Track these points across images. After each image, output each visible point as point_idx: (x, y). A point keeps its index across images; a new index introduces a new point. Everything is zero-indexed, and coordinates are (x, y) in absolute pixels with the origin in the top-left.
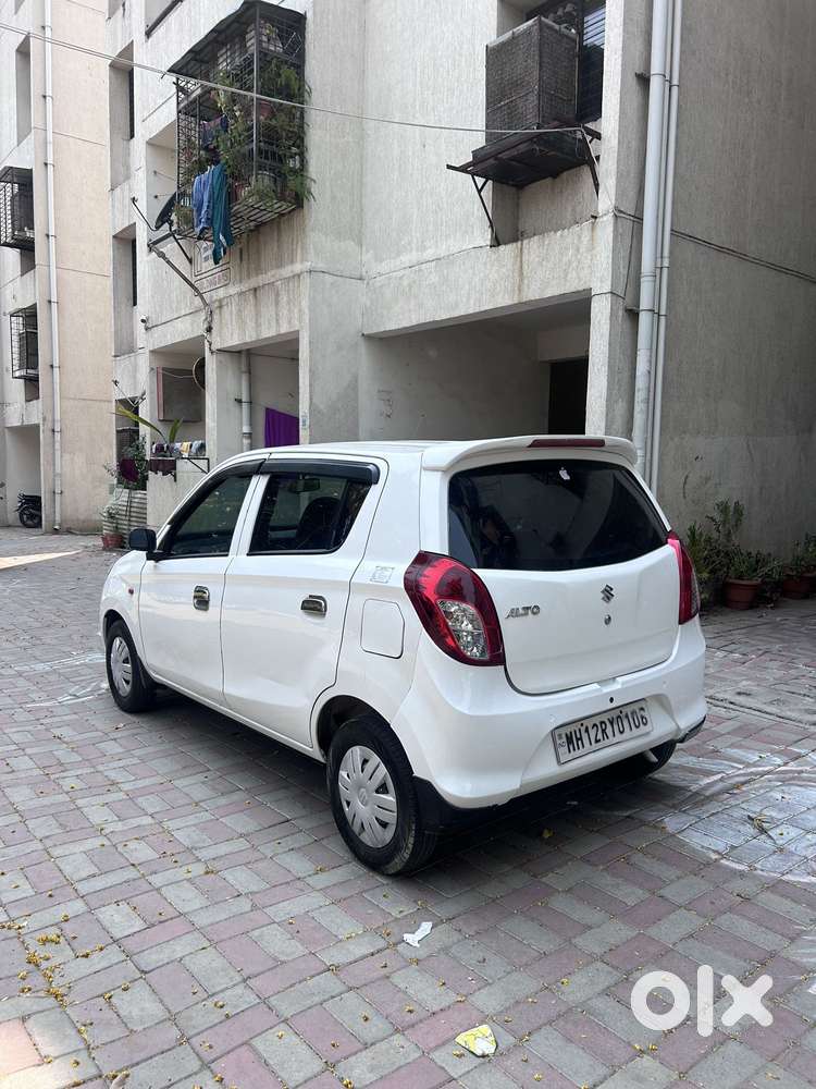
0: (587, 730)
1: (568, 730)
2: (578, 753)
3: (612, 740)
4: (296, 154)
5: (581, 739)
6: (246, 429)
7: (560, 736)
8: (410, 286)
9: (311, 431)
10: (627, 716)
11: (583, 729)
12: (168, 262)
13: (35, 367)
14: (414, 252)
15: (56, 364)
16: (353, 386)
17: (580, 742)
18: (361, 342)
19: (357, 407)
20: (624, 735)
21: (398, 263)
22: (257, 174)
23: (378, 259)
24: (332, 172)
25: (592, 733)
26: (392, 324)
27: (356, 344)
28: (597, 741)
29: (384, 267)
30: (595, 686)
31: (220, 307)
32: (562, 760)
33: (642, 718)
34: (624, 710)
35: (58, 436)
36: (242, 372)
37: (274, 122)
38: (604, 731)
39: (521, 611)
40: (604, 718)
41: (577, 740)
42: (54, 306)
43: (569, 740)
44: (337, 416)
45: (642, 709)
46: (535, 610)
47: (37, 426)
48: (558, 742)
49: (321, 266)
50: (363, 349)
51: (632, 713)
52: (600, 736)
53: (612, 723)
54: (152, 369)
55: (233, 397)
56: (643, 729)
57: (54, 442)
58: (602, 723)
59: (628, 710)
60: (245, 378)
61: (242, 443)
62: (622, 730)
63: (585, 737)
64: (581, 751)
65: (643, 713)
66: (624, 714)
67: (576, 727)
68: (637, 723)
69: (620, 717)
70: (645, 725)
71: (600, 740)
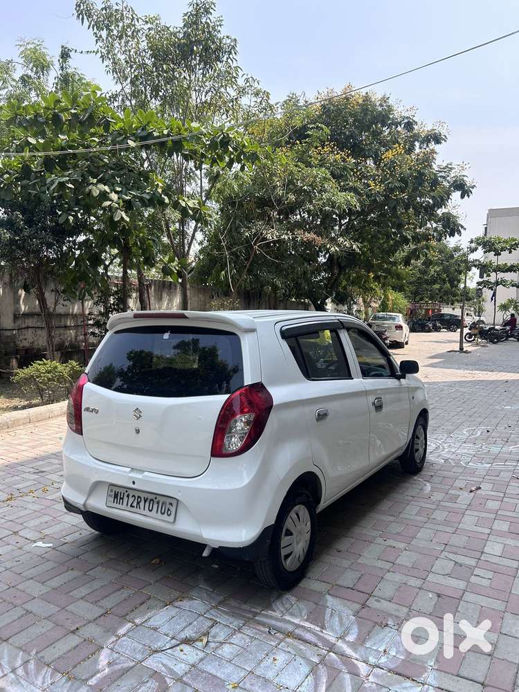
0: (128, 496)
1: (117, 490)
2: (118, 505)
3: (141, 511)
5: (123, 499)
10: (158, 503)
11: (126, 494)
17: (121, 501)
20: (151, 513)
25: (131, 500)
28: (131, 506)
32: (108, 504)
33: (169, 510)
34: (159, 498)
38: (138, 503)
39: (90, 410)
40: (143, 495)
41: (120, 498)
43: (116, 496)
45: (171, 504)
46: (97, 411)
48: (109, 493)
51: (163, 503)
52: (135, 504)
53: (145, 501)
56: (166, 517)
58: (139, 497)
59: (162, 500)
62: (151, 509)
63: (126, 499)
64: (120, 506)
65: (171, 507)
66: (157, 500)
67: (123, 491)
68: (163, 512)
69: (153, 500)
70: (169, 515)
71: (133, 507)
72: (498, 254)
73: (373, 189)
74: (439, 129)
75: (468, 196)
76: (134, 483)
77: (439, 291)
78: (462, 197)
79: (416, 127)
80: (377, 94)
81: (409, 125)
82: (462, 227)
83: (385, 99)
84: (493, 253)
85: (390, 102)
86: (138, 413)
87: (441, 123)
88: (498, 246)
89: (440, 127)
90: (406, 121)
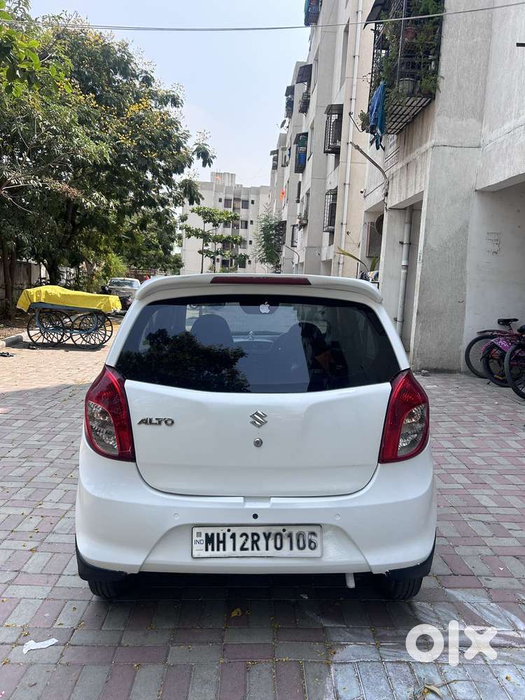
0: (233, 536)
1: (210, 531)
2: (215, 553)
3: (263, 552)
4: (431, 60)
5: (224, 542)
6: (404, 263)
7: (199, 534)
8: (507, 148)
9: (423, 264)
10: (290, 536)
11: (228, 535)
12: (362, 152)
13: (334, 225)
14: (513, 120)
15: (344, 222)
16: (464, 230)
17: (221, 545)
18: (475, 196)
19: (466, 247)
20: (281, 552)
21: (503, 130)
22: (399, 81)
23: (491, 130)
24: (460, 68)
25: (240, 540)
26: (493, 180)
27: (470, 197)
28: (242, 549)
29: (493, 136)
30: (241, 500)
31: (392, 179)
32: (196, 554)
33: (311, 542)
34: (289, 530)
35: (341, 266)
36: (406, 223)
37: (414, 41)
38: (255, 542)
39: (154, 421)
40: (260, 531)
41: (219, 542)
42: (347, 186)
43: (209, 540)
44: (447, 253)
45: (313, 534)
46: (170, 422)
47: (331, 260)
48: (195, 538)
49: (444, 141)
50: (476, 201)
51: (298, 535)
52: (248, 544)
53: (268, 538)
54: (365, 223)
55: (398, 241)
56: (307, 552)
57: (338, 270)
59: (294, 530)
60: (407, 227)
61: (400, 272)
62: (279, 546)
63: (229, 542)
64: (221, 553)
65: (313, 538)
66: (287, 532)
67: (221, 531)
68: (301, 545)
69: (279, 534)
70: (311, 549)
71: (247, 549)
72: (215, 225)
73: (123, 143)
74: (177, 93)
75: (210, 165)
76: (255, 516)
77: (155, 256)
78: (204, 165)
79: (153, 84)
80: (115, 39)
81: (148, 80)
82: (201, 196)
83: (124, 47)
84: (211, 224)
85: (130, 50)
86: (258, 419)
87: (180, 86)
88: (216, 218)
89: (179, 90)
90: (144, 75)
